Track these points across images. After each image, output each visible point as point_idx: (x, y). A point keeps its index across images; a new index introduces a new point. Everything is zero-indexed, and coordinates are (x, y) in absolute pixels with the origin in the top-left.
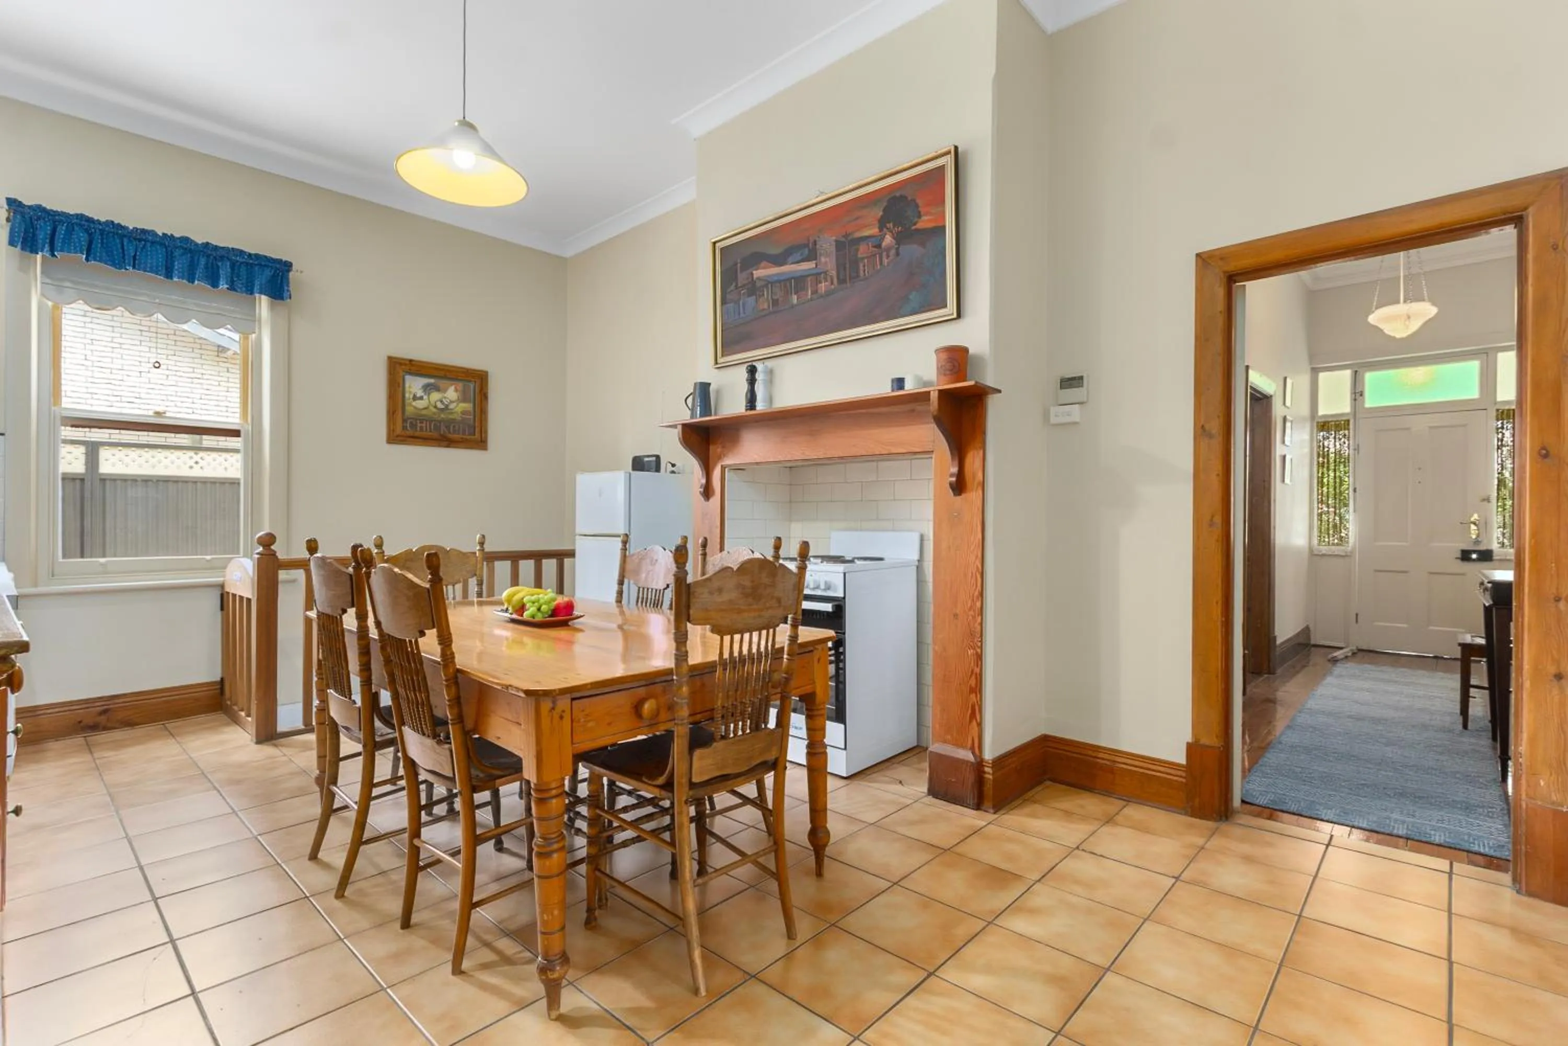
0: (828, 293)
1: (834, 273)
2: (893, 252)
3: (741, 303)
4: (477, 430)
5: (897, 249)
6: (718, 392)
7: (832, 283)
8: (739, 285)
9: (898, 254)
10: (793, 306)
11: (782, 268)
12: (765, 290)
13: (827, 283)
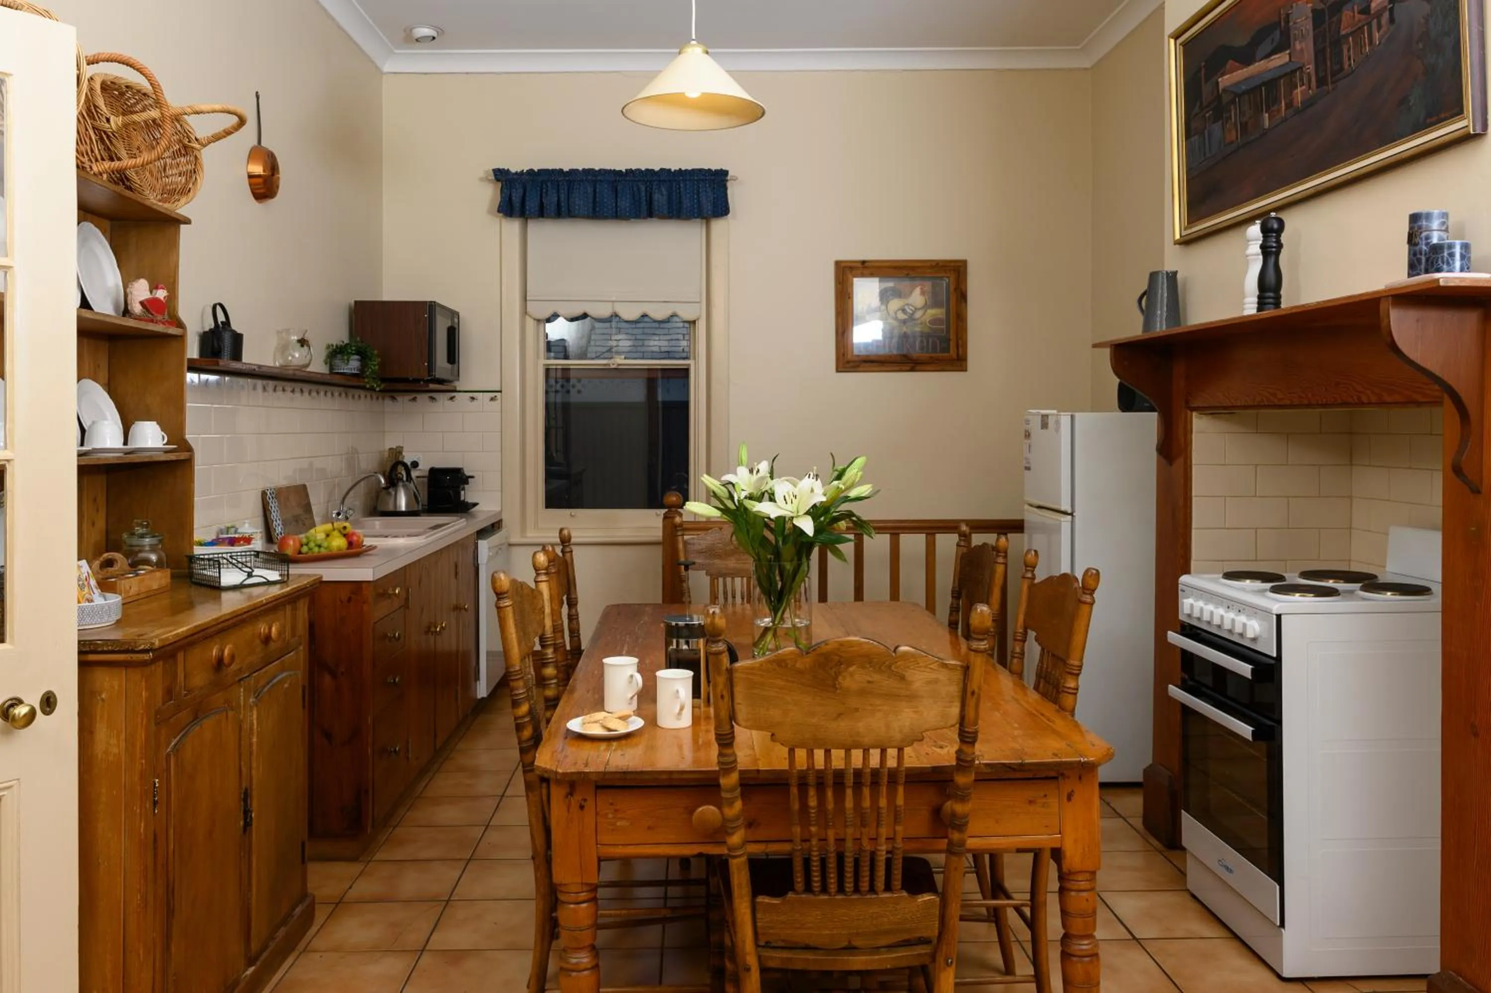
0: (1309, 103)
1: (1311, 68)
2: (1386, 15)
3: (1206, 133)
4: (952, 344)
5: (1391, 11)
6: (1184, 285)
7: (1310, 88)
8: (1205, 104)
9: (1392, 20)
10: (1265, 133)
11: (1251, 67)
12: (1232, 107)
13: (1304, 87)
